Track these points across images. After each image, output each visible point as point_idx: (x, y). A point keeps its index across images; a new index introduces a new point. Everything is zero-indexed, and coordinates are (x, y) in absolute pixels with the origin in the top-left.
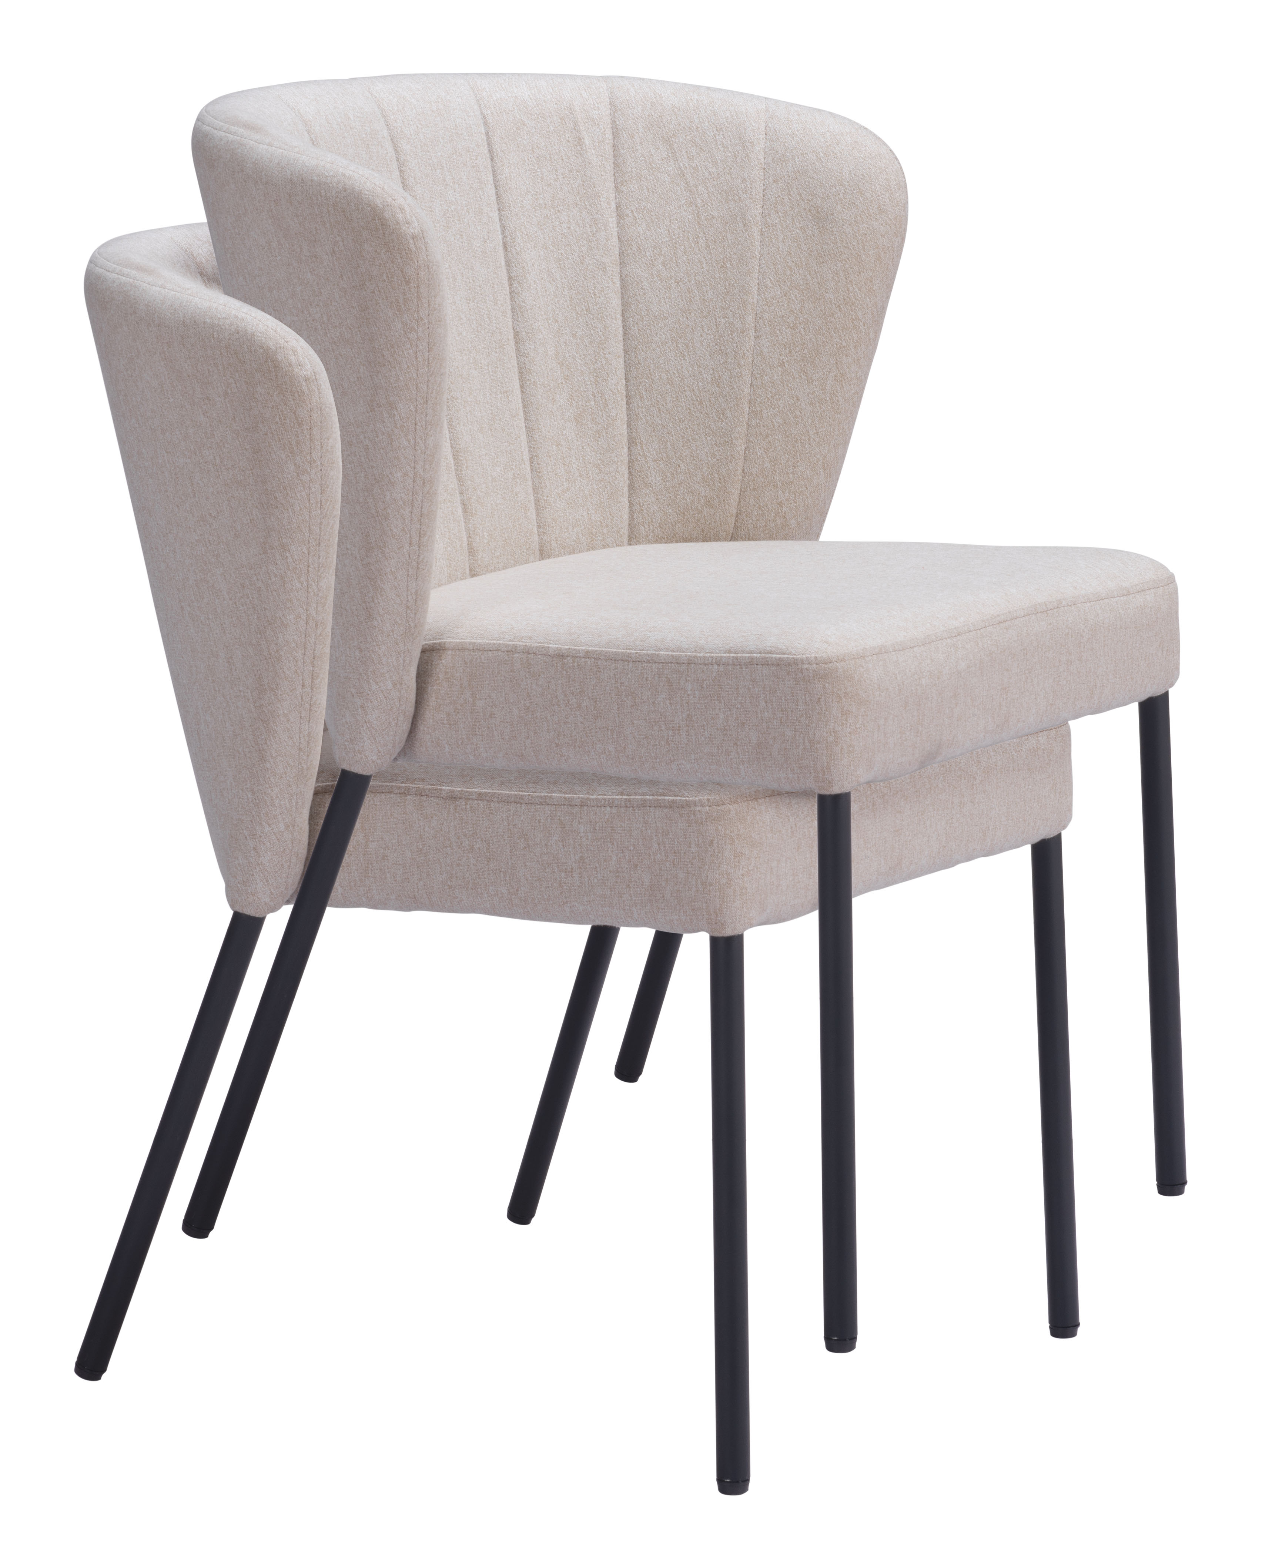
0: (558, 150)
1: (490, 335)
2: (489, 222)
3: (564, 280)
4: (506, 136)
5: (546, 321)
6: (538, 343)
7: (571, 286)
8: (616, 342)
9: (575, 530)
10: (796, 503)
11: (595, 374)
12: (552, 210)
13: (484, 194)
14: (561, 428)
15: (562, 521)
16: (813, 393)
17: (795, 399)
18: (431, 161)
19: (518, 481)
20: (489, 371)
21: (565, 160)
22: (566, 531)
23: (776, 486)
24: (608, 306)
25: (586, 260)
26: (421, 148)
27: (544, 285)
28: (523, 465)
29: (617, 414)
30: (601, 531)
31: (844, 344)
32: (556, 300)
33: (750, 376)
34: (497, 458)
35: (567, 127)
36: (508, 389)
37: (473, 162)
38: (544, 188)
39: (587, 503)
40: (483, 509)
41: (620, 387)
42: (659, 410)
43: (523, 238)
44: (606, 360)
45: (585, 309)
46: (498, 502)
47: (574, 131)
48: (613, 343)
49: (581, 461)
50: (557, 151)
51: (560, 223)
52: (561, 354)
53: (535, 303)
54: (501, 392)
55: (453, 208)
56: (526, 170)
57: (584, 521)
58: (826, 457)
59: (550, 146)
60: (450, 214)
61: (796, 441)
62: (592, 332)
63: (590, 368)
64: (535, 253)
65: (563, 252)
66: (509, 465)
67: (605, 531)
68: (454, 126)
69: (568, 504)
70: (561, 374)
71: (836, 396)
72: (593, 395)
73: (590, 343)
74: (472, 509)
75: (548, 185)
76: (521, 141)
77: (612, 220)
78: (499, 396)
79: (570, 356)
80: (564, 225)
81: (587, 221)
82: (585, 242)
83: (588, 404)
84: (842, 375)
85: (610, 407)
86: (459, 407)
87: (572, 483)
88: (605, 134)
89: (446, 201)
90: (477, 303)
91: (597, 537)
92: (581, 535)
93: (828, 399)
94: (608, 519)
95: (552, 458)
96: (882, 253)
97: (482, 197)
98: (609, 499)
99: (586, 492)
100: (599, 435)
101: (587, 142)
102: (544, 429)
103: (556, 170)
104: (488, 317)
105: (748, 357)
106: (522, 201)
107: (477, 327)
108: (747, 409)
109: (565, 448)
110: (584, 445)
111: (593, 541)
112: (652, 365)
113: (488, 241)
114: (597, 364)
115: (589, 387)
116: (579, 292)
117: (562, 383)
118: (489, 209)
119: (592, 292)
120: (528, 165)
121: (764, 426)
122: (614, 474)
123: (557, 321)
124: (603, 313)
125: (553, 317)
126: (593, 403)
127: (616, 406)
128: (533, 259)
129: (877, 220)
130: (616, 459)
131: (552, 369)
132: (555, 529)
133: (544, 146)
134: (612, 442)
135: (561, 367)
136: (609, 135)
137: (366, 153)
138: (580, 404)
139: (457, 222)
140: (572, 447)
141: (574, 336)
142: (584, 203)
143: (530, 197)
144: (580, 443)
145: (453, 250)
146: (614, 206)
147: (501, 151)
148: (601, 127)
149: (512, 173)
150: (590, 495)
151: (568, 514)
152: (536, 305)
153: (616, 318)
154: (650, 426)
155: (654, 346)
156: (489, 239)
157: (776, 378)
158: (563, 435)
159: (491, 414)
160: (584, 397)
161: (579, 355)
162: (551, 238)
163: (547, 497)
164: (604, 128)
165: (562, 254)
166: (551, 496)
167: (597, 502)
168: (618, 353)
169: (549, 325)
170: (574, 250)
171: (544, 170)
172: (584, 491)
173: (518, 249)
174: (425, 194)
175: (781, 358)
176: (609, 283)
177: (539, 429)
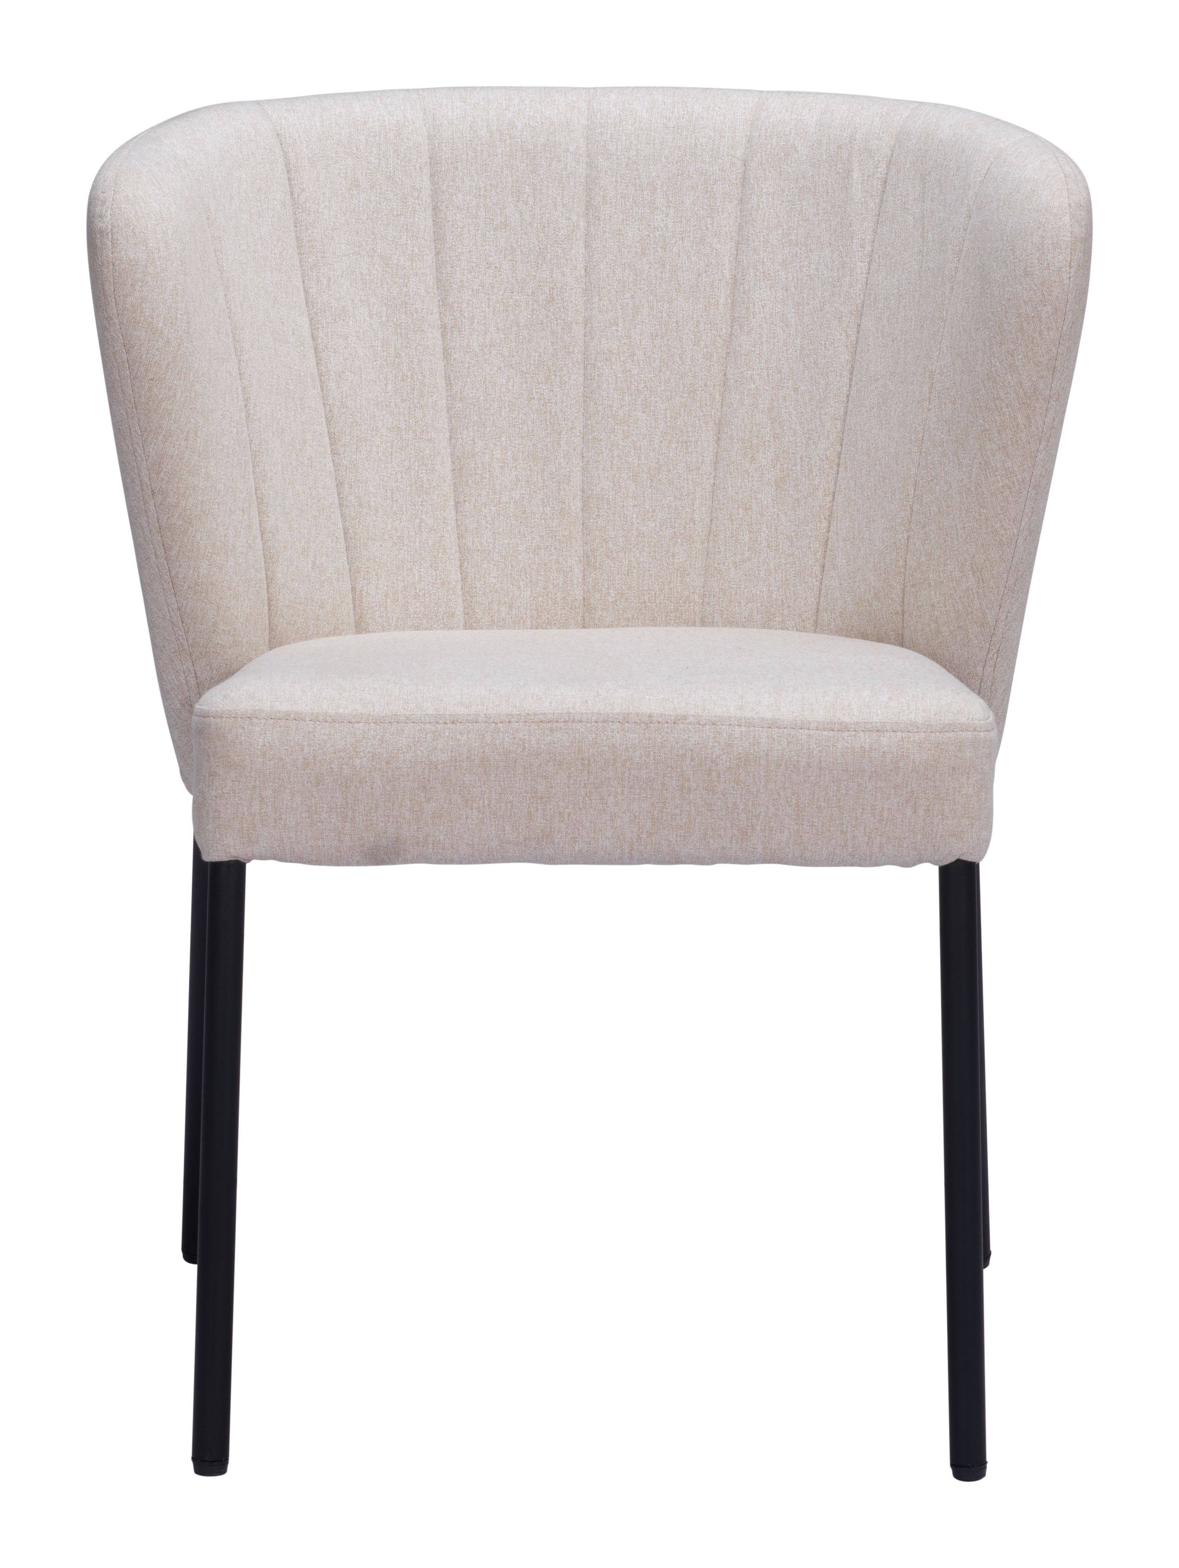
0: (825, 181)
1: (678, 377)
2: (711, 254)
3: (799, 328)
4: (768, 162)
5: (765, 371)
6: (746, 394)
7: (805, 335)
8: (836, 402)
9: (749, 605)
10: (946, 607)
11: (808, 436)
12: (803, 248)
13: (713, 222)
14: (755, 491)
15: (733, 593)
16: (961, 481)
17: (949, 485)
18: (637, 181)
19: (679, 540)
20: (666, 417)
21: (830, 194)
22: (736, 605)
23: (929, 585)
24: (835, 361)
25: (826, 307)
26: (627, 165)
27: (774, 330)
28: (692, 525)
29: (820, 483)
30: (781, 612)
31: (987, 427)
32: (785, 349)
33: (918, 454)
34: (654, 511)
35: (841, 157)
36: (690, 439)
37: (707, 187)
38: (800, 222)
39: (770, 578)
40: (615, 564)
41: (830, 453)
42: (855, 484)
43: (756, 275)
44: (821, 421)
45: (813, 362)
46: (642, 560)
47: (847, 162)
48: (832, 403)
49: (773, 530)
50: (824, 183)
51: (810, 264)
52: (776, 409)
53: (753, 349)
54: (678, 440)
55: (657, 234)
56: (783, 202)
57: (763, 597)
58: (974, 557)
59: (817, 177)
60: (650, 241)
61: (947, 535)
62: (814, 388)
63: (804, 428)
64: (769, 294)
65: (805, 296)
66: (671, 522)
67: (786, 612)
68: (693, 145)
69: (746, 575)
70: (770, 431)
71: (981, 487)
72: (801, 459)
73: (810, 400)
74: (596, 562)
75: (806, 220)
76: (785, 169)
77: (861, 264)
78: (674, 446)
79: (786, 412)
80: (812, 265)
81: (836, 263)
82: (829, 287)
83: (794, 468)
84: (986, 463)
85: (814, 474)
86: (601, 450)
87: (756, 554)
88: (878, 168)
89: (649, 226)
90: (668, 340)
91: (776, 617)
92: (755, 612)
93: (973, 489)
94: (791, 599)
95: (735, 523)
96: (1025, 324)
97: (709, 226)
98: (795, 577)
99: (771, 565)
100: (798, 504)
101: (855, 175)
102: (730, 489)
103: (818, 204)
104: (681, 358)
105: (918, 431)
106: (768, 235)
107: (660, 366)
108: (913, 491)
109: (756, 513)
110: (779, 513)
111: (770, 621)
112: (859, 432)
113: (704, 275)
114: (812, 424)
115: (798, 449)
116: (811, 343)
117: (769, 441)
118: (715, 240)
119: (823, 343)
120: (787, 195)
121: (923, 514)
122: (805, 550)
123: (780, 372)
124: (828, 368)
125: (776, 366)
126: (799, 467)
127: (820, 473)
128: (764, 300)
129: (1021, 284)
130: (809, 533)
131: (759, 424)
132: (722, 601)
133: (812, 176)
134: (809, 514)
135: (772, 423)
136: (882, 169)
137: (527, 166)
138: (785, 466)
139: (659, 249)
140: (765, 513)
141: (796, 390)
142: (838, 243)
143: (780, 232)
144: (775, 510)
145: (644, 279)
146: (869, 248)
147: (754, 177)
148: (876, 159)
149: (763, 202)
150: (776, 570)
151: (742, 587)
152: (754, 351)
153: (841, 375)
154: (847, 501)
155: (864, 410)
156: (705, 272)
157: (936, 459)
158: (756, 499)
159: (656, 463)
160: (791, 460)
161: (796, 412)
162: (795, 279)
163: (719, 564)
164: (878, 160)
165: (803, 297)
166: (724, 563)
167: (782, 577)
168: (835, 414)
169: (768, 375)
170: (816, 295)
171: (804, 203)
172: (768, 565)
173: (747, 288)
174: (616, 216)
175: (943, 436)
176: (842, 335)
177: (725, 488)
